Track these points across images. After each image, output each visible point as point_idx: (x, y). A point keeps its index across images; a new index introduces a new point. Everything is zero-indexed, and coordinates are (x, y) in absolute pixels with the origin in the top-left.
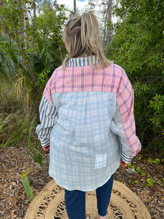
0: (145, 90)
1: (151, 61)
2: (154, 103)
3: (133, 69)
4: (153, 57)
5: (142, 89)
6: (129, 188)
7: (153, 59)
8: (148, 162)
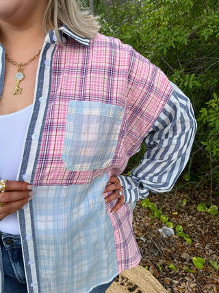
0: (191, 86)
1: (205, 26)
2: (209, 114)
3: (171, 43)
4: (209, 17)
5: (186, 84)
6: (158, 279)
7: (210, 21)
8: (197, 211)
